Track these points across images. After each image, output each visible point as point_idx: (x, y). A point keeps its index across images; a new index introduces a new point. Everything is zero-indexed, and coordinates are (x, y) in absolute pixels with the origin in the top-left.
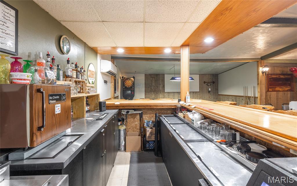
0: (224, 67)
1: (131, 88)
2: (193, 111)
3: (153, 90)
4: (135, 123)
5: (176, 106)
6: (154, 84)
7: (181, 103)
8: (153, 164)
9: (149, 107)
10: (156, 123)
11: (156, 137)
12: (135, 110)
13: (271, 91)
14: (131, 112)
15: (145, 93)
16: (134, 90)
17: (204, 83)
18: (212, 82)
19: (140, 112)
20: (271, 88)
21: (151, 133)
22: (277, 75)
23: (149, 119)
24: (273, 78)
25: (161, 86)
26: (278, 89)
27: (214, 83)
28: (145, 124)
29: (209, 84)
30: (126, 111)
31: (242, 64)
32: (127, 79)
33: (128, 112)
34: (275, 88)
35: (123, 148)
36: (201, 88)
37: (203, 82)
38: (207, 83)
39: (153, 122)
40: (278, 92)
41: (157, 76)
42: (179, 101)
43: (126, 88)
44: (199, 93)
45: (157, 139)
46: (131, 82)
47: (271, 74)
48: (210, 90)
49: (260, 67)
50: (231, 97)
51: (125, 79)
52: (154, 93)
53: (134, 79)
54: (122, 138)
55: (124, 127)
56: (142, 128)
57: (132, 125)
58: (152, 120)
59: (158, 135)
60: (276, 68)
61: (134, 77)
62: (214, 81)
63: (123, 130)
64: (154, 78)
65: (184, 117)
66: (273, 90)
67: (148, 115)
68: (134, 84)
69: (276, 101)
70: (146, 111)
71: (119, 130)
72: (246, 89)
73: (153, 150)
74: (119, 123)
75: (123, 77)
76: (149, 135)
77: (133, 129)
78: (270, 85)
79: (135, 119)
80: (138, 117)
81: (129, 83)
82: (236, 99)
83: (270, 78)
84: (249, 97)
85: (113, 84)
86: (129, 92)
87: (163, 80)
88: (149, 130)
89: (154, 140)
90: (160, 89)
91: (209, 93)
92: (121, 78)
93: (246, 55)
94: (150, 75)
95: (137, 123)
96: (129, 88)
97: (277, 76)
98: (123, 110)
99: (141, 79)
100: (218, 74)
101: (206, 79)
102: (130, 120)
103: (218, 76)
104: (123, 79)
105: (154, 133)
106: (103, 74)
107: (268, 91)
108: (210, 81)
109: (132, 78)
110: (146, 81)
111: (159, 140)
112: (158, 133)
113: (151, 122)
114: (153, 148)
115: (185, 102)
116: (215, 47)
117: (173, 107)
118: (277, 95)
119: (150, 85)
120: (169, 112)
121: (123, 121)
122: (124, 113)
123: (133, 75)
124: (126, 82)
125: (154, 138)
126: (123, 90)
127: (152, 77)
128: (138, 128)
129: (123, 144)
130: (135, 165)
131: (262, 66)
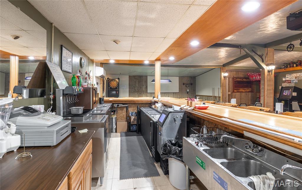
0: (198, 71)
1: (116, 88)
2: (159, 103)
3: (137, 91)
4: (123, 113)
5: (151, 101)
6: (137, 85)
7: (155, 99)
8: (135, 137)
9: (133, 102)
10: (137, 113)
11: (138, 122)
12: (123, 104)
13: (236, 92)
14: (120, 105)
15: (129, 94)
16: (119, 91)
17: (183, 85)
18: (190, 84)
19: (127, 106)
20: (236, 89)
21: (134, 119)
22: (240, 78)
23: (132, 110)
24: (237, 81)
25: (144, 87)
26: (241, 90)
27: (191, 84)
28: (130, 114)
29: (188, 86)
30: (117, 105)
31: (210, 70)
32: (112, 80)
33: (118, 105)
34: (239, 89)
35: (114, 131)
36: (180, 89)
37: (183, 83)
38: (186, 85)
39: (135, 113)
40: (241, 93)
41: (140, 78)
42: (154, 97)
43: (111, 88)
44: (178, 93)
45: (138, 123)
46: (116, 83)
47: (236, 78)
48: (188, 91)
49: (222, 72)
50: (204, 97)
51: (110, 80)
52: (137, 93)
53: (119, 80)
54: (114, 124)
55: (115, 116)
56: (128, 117)
57: (121, 115)
58: (135, 111)
59: (138, 120)
60: (240, 72)
61: (119, 79)
62: (192, 83)
63: (115, 118)
64: (138, 79)
65: (155, 107)
66: (237, 91)
67: (132, 108)
68: (118, 84)
69: (240, 101)
70: (130, 105)
71: (112, 118)
72: (213, 90)
73: (135, 131)
74: (112, 113)
75: (108, 78)
76: (133, 120)
77: (121, 118)
78: (235, 87)
79: (123, 111)
80: (125, 109)
81: (114, 84)
82: (208, 98)
83: (235, 81)
84: (216, 97)
85: (102, 85)
86: (114, 92)
87: (146, 82)
88: (133, 118)
89: (136, 124)
90: (144, 89)
91: (188, 93)
92: (107, 79)
93: (210, 63)
94: (134, 76)
95: (124, 114)
96: (115, 89)
97: (241, 80)
98: (114, 104)
99: (125, 81)
100: (195, 77)
101: (185, 81)
102: (120, 111)
103: (195, 79)
104: (108, 80)
105: (136, 119)
106: (97, 77)
107: (234, 92)
108: (188, 83)
109: (117, 80)
110: (130, 82)
111: (139, 123)
112: (139, 119)
113: (134, 113)
114: (135, 130)
115: (158, 98)
116: (178, 61)
117: (149, 102)
118: (240, 96)
119: (134, 86)
120: (147, 106)
121: (115, 112)
122: (115, 106)
123: (117, 77)
124: (111, 83)
125: (136, 122)
126: (108, 91)
127: (136, 79)
128: (125, 117)
129: (115, 127)
130: (124, 138)
131: (224, 72)
